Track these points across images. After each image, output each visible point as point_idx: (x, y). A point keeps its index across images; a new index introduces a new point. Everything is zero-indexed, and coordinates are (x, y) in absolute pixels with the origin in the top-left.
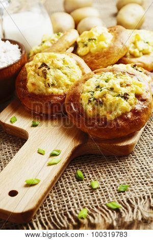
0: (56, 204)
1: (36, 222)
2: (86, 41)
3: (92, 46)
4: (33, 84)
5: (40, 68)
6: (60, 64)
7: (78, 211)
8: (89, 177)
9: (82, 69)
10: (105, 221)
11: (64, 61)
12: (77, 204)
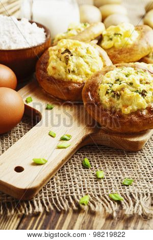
0: (59, 187)
1: (37, 201)
2: (112, 35)
3: (117, 41)
4: (54, 68)
5: (63, 53)
6: (83, 52)
7: (80, 197)
8: (95, 166)
9: (104, 61)
10: (105, 210)
11: (87, 50)
12: (80, 190)
